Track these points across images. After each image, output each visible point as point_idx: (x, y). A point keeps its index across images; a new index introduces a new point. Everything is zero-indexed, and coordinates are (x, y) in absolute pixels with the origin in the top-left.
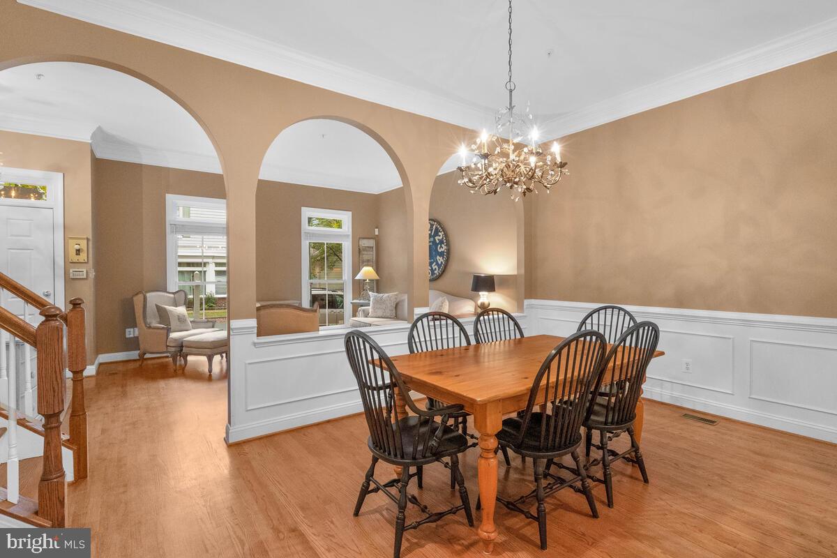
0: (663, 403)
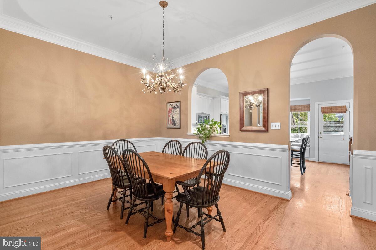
0: (99, 180)
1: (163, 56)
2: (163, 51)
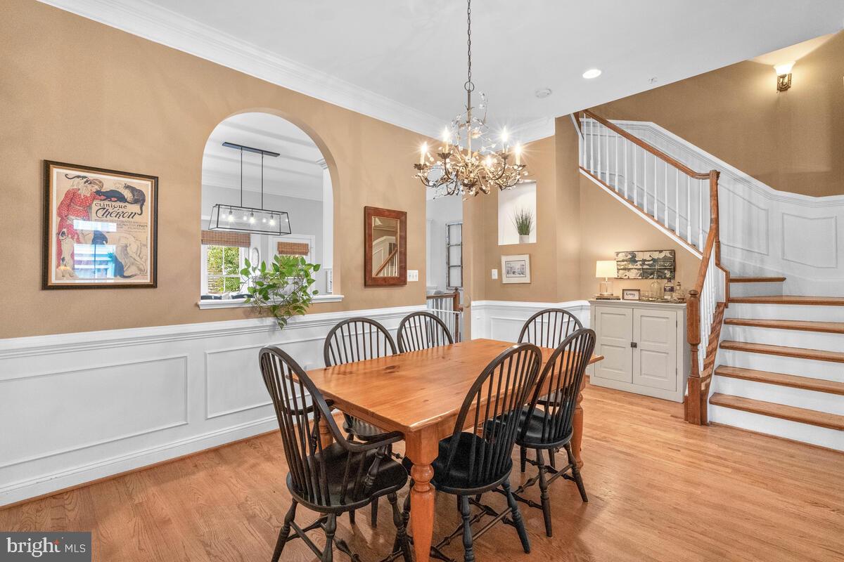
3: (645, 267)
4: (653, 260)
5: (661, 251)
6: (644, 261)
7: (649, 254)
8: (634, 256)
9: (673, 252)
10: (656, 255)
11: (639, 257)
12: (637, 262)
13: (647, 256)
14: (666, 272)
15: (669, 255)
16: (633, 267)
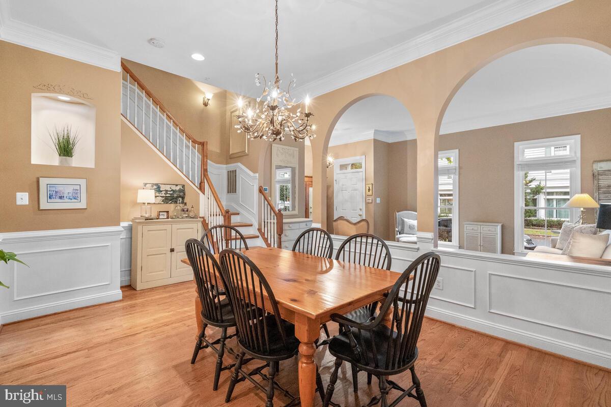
1: (277, 72)
2: (277, 64)
3: (168, 195)
4: (172, 190)
5: (177, 185)
6: (167, 191)
7: (169, 186)
8: (159, 187)
9: (183, 186)
10: (174, 188)
11: (163, 188)
12: (162, 191)
13: (168, 188)
14: (180, 199)
15: (181, 188)
16: (159, 195)
